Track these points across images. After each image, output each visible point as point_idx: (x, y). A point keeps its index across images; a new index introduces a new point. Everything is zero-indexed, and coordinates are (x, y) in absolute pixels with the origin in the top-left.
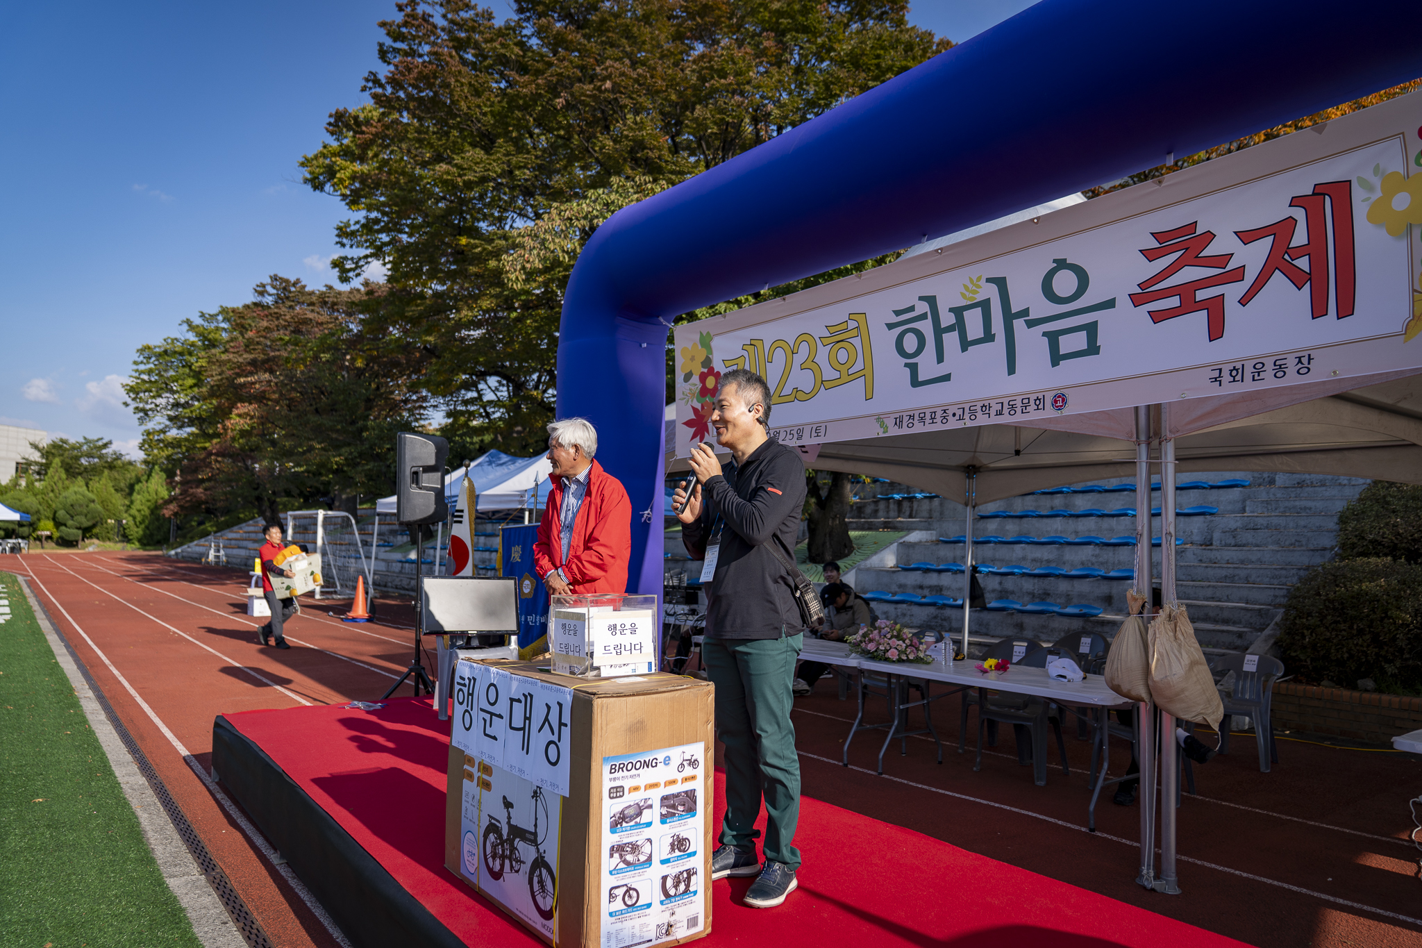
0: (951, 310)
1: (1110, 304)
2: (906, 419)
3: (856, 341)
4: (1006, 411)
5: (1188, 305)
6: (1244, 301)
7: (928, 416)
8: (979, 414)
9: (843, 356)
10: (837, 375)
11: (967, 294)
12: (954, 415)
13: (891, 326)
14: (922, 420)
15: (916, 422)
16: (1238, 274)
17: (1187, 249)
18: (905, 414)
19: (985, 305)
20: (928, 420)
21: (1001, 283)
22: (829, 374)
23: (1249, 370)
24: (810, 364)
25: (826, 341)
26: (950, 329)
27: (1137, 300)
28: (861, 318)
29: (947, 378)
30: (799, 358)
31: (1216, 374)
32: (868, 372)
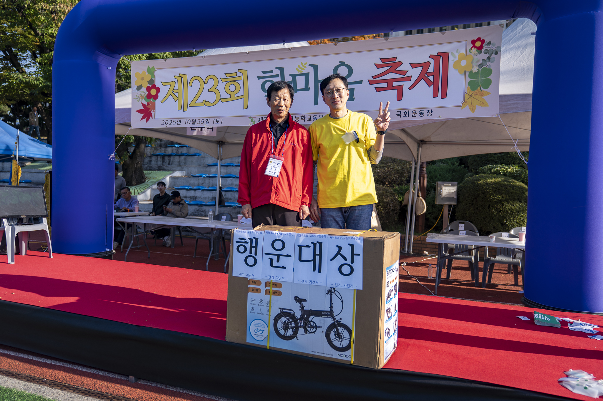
0: (290, 75)
1: (360, 82)
3: (241, 83)
4: (312, 119)
5: (390, 87)
6: (410, 88)
8: (300, 120)
9: (232, 88)
10: (229, 96)
11: (299, 69)
13: (259, 78)
16: (409, 79)
17: (392, 66)
19: (307, 75)
21: (315, 67)
22: (224, 95)
23: (411, 113)
24: (214, 89)
25: (223, 80)
27: (371, 82)
28: (244, 73)
30: (207, 87)
31: (399, 113)
32: (246, 96)
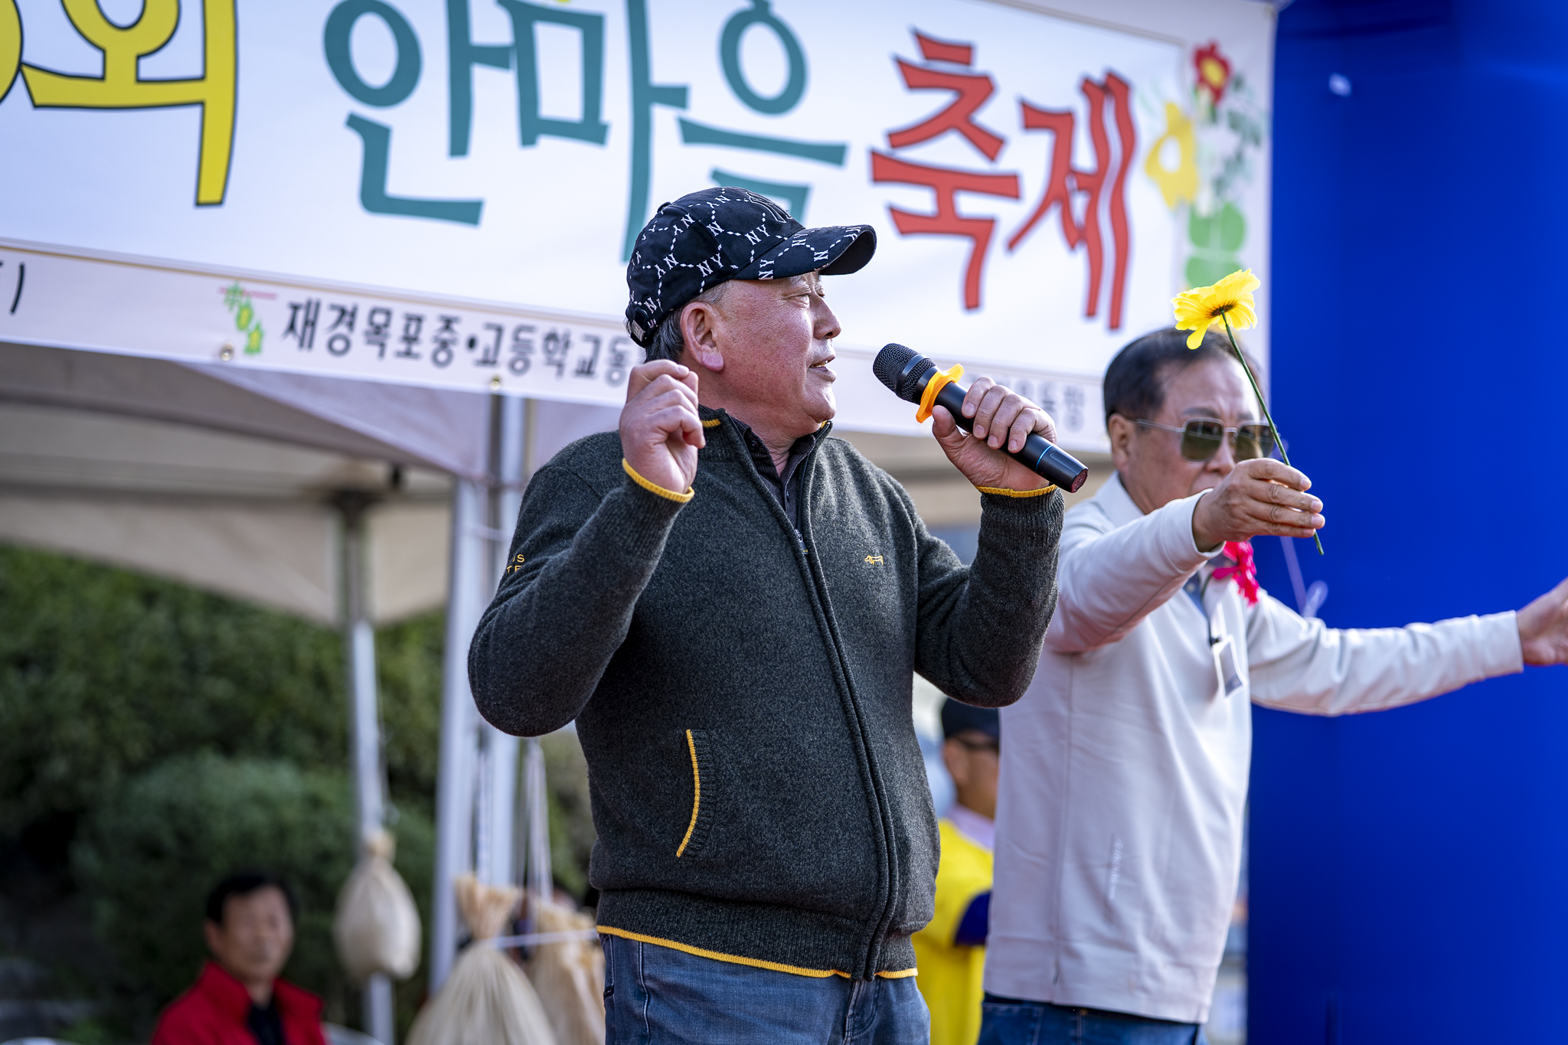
1: (833, 154)
2: (326, 318)
4: (601, 368)
5: (946, 218)
7: (397, 328)
8: (537, 357)
10: (91, 63)
12: (472, 343)
14: (377, 334)
15: (358, 337)
16: (1011, 187)
17: (960, 95)
18: (326, 299)
20: (394, 343)
26: (495, 57)
29: (467, 212)
